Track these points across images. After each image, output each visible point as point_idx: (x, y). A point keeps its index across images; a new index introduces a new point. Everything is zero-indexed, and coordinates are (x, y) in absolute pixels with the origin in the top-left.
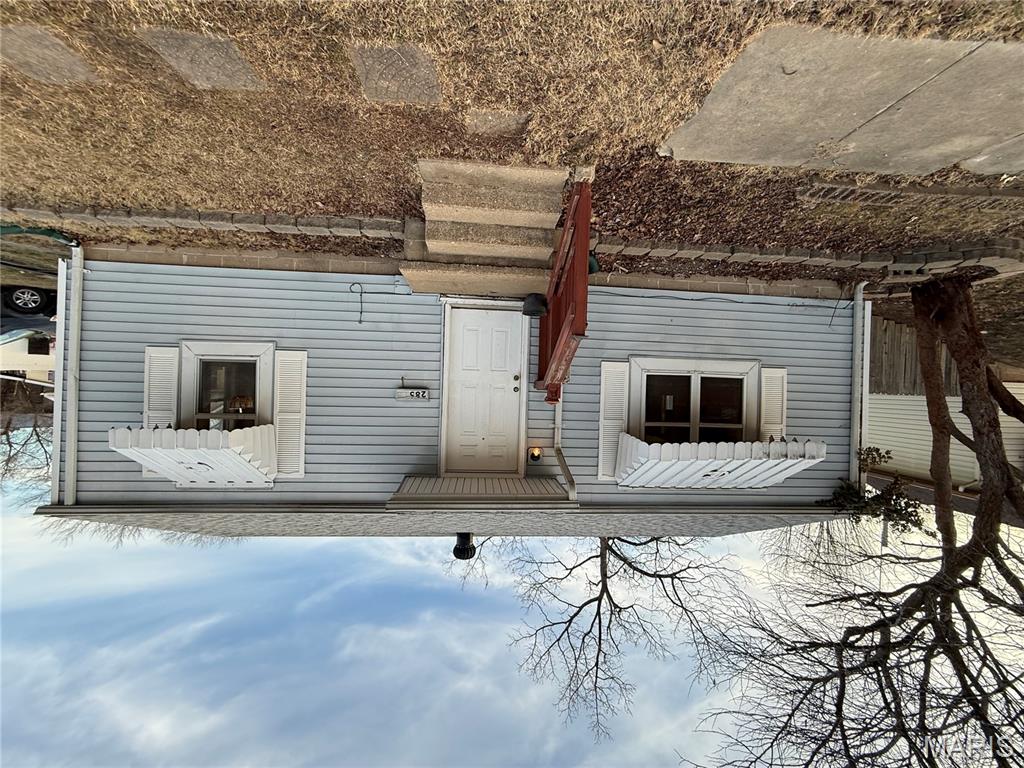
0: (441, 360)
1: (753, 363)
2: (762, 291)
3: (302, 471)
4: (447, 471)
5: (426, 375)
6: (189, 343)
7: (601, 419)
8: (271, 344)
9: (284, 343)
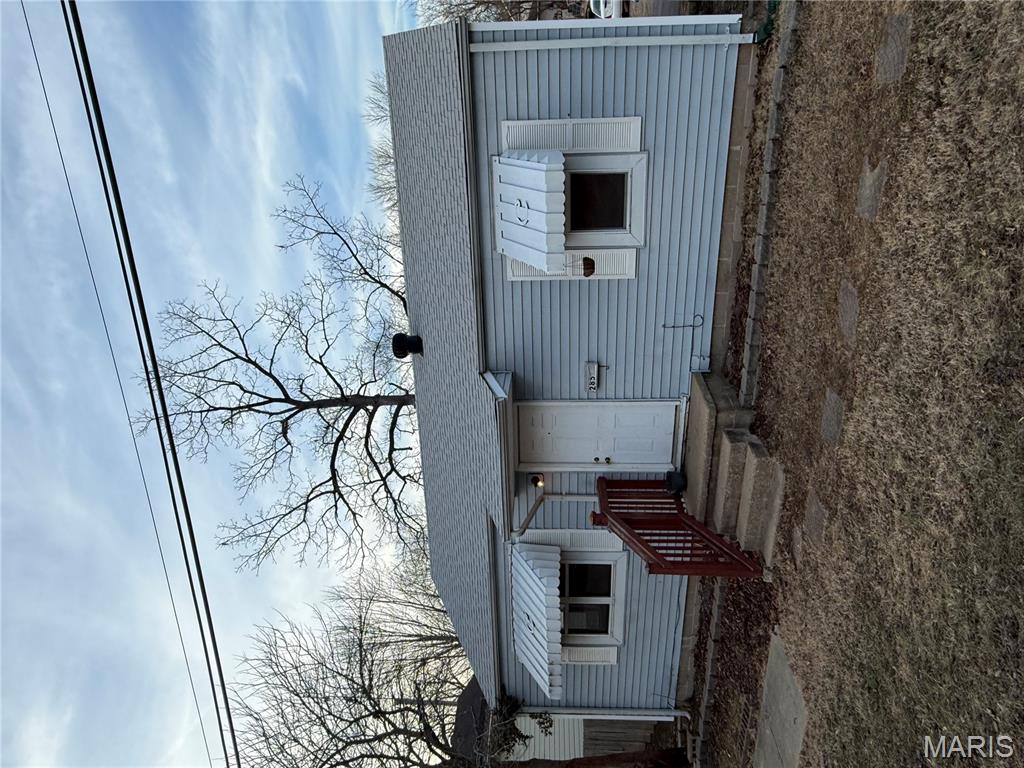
0: (625, 399)
1: (622, 642)
2: (685, 646)
3: (514, 279)
4: (518, 407)
5: (611, 386)
6: (644, 161)
7: (572, 531)
8: (642, 243)
9: (644, 256)
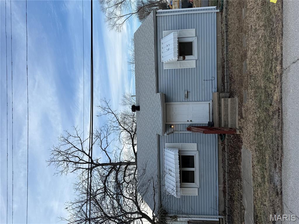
0: (195, 101)
1: (199, 186)
3: (165, 69)
4: (166, 104)
5: (191, 97)
6: (197, 39)
7: (181, 144)
8: (197, 58)
9: (198, 62)
